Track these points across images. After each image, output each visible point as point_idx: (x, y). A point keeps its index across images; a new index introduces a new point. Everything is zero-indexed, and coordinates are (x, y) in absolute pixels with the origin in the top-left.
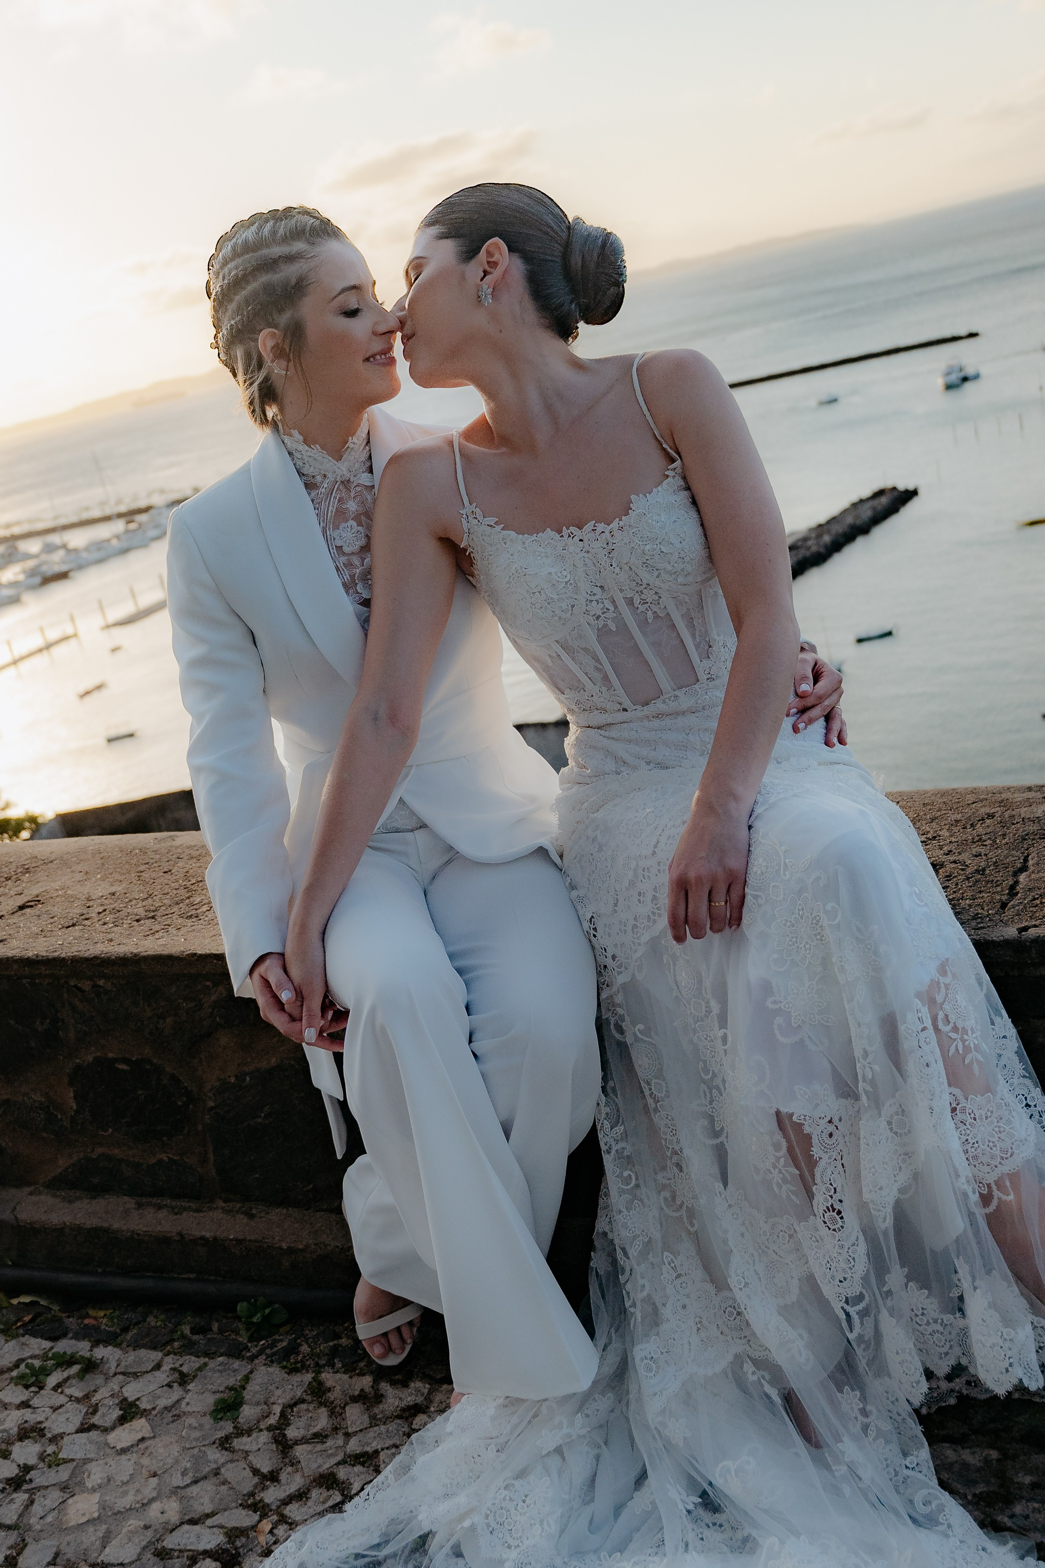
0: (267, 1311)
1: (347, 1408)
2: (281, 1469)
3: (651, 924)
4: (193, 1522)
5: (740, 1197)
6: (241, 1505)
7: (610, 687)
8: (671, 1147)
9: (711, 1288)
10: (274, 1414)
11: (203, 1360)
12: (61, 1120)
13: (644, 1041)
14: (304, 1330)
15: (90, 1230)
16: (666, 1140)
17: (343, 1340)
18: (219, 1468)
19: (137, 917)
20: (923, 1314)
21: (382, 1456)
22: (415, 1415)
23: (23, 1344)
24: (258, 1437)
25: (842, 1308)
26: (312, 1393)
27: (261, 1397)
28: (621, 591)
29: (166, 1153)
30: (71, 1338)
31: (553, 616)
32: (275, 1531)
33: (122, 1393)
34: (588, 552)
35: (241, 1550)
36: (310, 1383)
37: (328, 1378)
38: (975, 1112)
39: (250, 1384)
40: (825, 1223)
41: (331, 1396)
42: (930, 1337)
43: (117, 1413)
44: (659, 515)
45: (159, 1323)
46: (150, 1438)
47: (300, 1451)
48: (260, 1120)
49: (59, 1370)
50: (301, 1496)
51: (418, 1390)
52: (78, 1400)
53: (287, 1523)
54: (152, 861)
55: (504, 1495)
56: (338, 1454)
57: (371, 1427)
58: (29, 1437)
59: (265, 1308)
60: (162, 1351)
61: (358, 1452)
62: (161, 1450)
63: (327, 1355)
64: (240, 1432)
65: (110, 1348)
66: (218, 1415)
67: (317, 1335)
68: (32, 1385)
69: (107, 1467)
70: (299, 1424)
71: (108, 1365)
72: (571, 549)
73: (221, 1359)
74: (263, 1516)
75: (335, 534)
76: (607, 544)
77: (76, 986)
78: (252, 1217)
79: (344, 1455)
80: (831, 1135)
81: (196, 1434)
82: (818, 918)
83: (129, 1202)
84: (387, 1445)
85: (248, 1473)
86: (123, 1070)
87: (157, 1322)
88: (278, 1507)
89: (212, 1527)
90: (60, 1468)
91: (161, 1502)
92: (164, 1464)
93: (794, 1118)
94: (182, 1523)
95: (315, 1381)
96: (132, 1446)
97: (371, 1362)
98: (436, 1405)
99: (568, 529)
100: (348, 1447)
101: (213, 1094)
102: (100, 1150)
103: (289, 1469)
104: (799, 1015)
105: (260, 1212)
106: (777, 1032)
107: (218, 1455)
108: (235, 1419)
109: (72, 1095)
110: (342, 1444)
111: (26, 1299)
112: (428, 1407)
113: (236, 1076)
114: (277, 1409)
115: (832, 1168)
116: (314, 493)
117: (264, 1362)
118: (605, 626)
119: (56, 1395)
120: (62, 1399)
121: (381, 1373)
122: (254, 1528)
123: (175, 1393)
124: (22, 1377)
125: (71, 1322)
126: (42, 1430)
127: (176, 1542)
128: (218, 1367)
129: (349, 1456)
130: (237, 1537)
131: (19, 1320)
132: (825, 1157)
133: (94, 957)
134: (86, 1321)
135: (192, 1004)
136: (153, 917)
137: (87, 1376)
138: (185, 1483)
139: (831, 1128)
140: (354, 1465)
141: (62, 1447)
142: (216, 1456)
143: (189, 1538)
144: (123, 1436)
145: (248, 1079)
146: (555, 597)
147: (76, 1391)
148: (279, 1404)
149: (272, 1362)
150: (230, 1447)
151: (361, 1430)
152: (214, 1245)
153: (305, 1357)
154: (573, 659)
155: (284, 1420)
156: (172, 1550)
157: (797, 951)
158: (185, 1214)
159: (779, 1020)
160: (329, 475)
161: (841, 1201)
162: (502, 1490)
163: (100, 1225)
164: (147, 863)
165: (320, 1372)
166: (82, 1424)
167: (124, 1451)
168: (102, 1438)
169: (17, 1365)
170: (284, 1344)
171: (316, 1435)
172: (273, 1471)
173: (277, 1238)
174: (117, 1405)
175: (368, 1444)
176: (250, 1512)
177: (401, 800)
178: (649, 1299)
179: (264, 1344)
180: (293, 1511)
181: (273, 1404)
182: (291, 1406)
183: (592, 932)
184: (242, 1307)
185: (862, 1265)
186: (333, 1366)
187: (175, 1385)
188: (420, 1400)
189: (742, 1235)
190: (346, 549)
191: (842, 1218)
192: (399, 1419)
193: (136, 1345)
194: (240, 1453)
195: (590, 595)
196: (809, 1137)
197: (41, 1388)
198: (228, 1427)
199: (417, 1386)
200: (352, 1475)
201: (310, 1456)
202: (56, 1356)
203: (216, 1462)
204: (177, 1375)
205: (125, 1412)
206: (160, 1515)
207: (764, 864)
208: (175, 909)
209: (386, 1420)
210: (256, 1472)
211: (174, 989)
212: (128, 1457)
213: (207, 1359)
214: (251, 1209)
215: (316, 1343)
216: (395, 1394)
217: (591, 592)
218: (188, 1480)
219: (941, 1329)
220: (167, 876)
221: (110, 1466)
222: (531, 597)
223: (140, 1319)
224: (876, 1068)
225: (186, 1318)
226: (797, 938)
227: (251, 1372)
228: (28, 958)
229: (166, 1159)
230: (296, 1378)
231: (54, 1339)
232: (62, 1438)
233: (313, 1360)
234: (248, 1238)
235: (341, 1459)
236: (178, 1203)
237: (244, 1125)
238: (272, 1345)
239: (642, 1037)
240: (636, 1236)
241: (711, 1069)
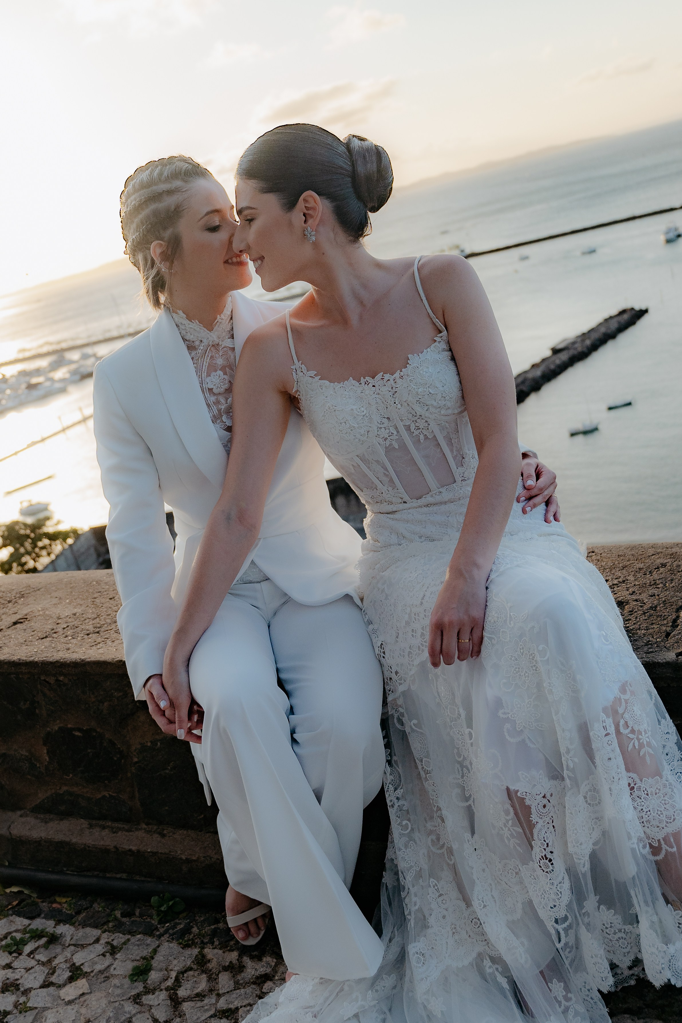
0: (171, 903)
1: (220, 975)
2: (173, 1019)
3: (420, 652)
5: (482, 843)
7: (394, 487)
8: (436, 805)
9: (463, 905)
10: (171, 978)
11: (128, 937)
12: (39, 767)
13: (417, 732)
14: (195, 916)
15: (57, 843)
16: (433, 800)
17: (221, 924)
18: (131, 1018)
19: (88, 632)
20: (611, 927)
21: (241, 1012)
22: (265, 982)
23: (11, 921)
24: (159, 995)
25: (553, 926)
26: (198, 963)
27: (164, 965)
28: (402, 420)
29: (107, 791)
30: (43, 918)
31: (354, 439)
33: (72, 959)
34: (379, 394)
36: (197, 956)
37: (209, 952)
38: (647, 789)
39: (157, 955)
40: (540, 867)
41: (210, 966)
42: (616, 942)
43: (68, 974)
44: (428, 368)
45: (100, 909)
46: (87, 993)
47: (186, 1006)
48: (167, 771)
49: (33, 941)
51: (268, 963)
52: (43, 964)
54: (103, 590)
56: (211, 1010)
57: (235, 990)
58: (9, 991)
59: (169, 901)
60: (101, 929)
61: (224, 1008)
62: (94, 1003)
63: (209, 935)
64: (148, 991)
65: (67, 926)
66: (134, 978)
67: (204, 920)
68: (14, 952)
69: (58, 1014)
70: (187, 986)
71: (65, 938)
72: (367, 392)
73: (139, 936)
75: (208, 380)
76: (392, 388)
77: (45, 680)
78: (163, 836)
79: (216, 1010)
80: (544, 806)
81: (118, 991)
82: (533, 655)
83: (84, 823)
84: (244, 1004)
86: (77, 735)
87: (99, 908)
90: (28, 1013)
92: (96, 1013)
93: (519, 794)
95: (200, 954)
96: (76, 999)
97: (237, 942)
98: (279, 975)
99: (364, 378)
100: (218, 1004)
101: (137, 753)
102: (65, 788)
103: (178, 1020)
104: (522, 723)
105: (169, 833)
106: (506, 734)
107: (131, 1008)
108: (145, 981)
109: (45, 751)
110: (214, 1002)
111: (15, 889)
112: (274, 976)
113: (151, 742)
114: (173, 974)
115: (546, 829)
116: (193, 353)
117: (167, 939)
118: (390, 445)
119: (29, 959)
120: (33, 963)
121: (244, 951)
123: (107, 961)
124: (8, 946)
125: (44, 906)
126: (18, 985)
128: (137, 942)
129: (219, 1011)
131: (9, 904)
132: (541, 821)
133: (56, 661)
134: (54, 905)
135: (121, 694)
136: (98, 632)
137: (51, 946)
139: (545, 801)
140: (221, 1018)
141: (30, 998)
142: (130, 1008)
144: (70, 992)
145: (159, 744)
146: (356, 426)
147: (42, 957)
148: (175, 971)
149: (173, 939)
150: (140, 1002)
151: (228, 992)
152: (138, 855)
153: (194, 936)
154: (369, 468)
155: (178, 982)
157: (520, 678)
158: (120, 833)
159: (507, 726)
160: (204, 341)
161: (552, 852)
163: (64, 839)
164: (100, 592)
165: (203, 948)
166: (44, 981)
167: (70, 1002)
168: (57, 993)
169: (5, 937)
170: (182, 926)
171: (198, 995)
172: (167, 1021)
173: (179, 852)
174: (69, 968)
175: (232, 1002)
177: (253, 562)
178: (420, 910)
179: (168, 926)
181: (171, 970)
182: (183, 973)
183: (382, 654)
184: (154, 899)
185: (566, 896)
186: (213, 943)
187: (108, 954)
188: (269, 970)
189: (484, 870)
190: (215, 391)
191: (552, 864)
192: (254, 984)
193: (84, 925)
194: (146, 1006)
195: (380, 424)
196: (529, 807)
197: (20, 954)
198: (139, 987)
199: (267, 960)
201: (193, 1011)
202: (32, 931)
203: (129, 1013)
204: (110, 947)
205: (73, 973)
207: (496, 615)
209: (247, 984)
210: (155, 1021)
211: (108, 683)
212: (72, 1007)
213: (130, 936)
214: (164, 830)
215: (202, 926)
216: (253, 966)
217: (381, 422)
219: (624, 936)
220: (112, 601)
221: (60, 1013)
222: (339, 426)
223: (88, 905)
224: (576, 760)
225: (118, 906)
226: (519, 669)
227: (158, 946)
228: (14, 662)
229: (107, 795)
230: (188, 952)
231: (32, 918)
232: (30, 992)
233: (200, 939)
234: (160, 852)
235: (212, 1013)
236: (116, 825)
237: (158, 774)
238: (174, 927)
239: (416, 729)
240: (411, 867)
241: (462, 754)
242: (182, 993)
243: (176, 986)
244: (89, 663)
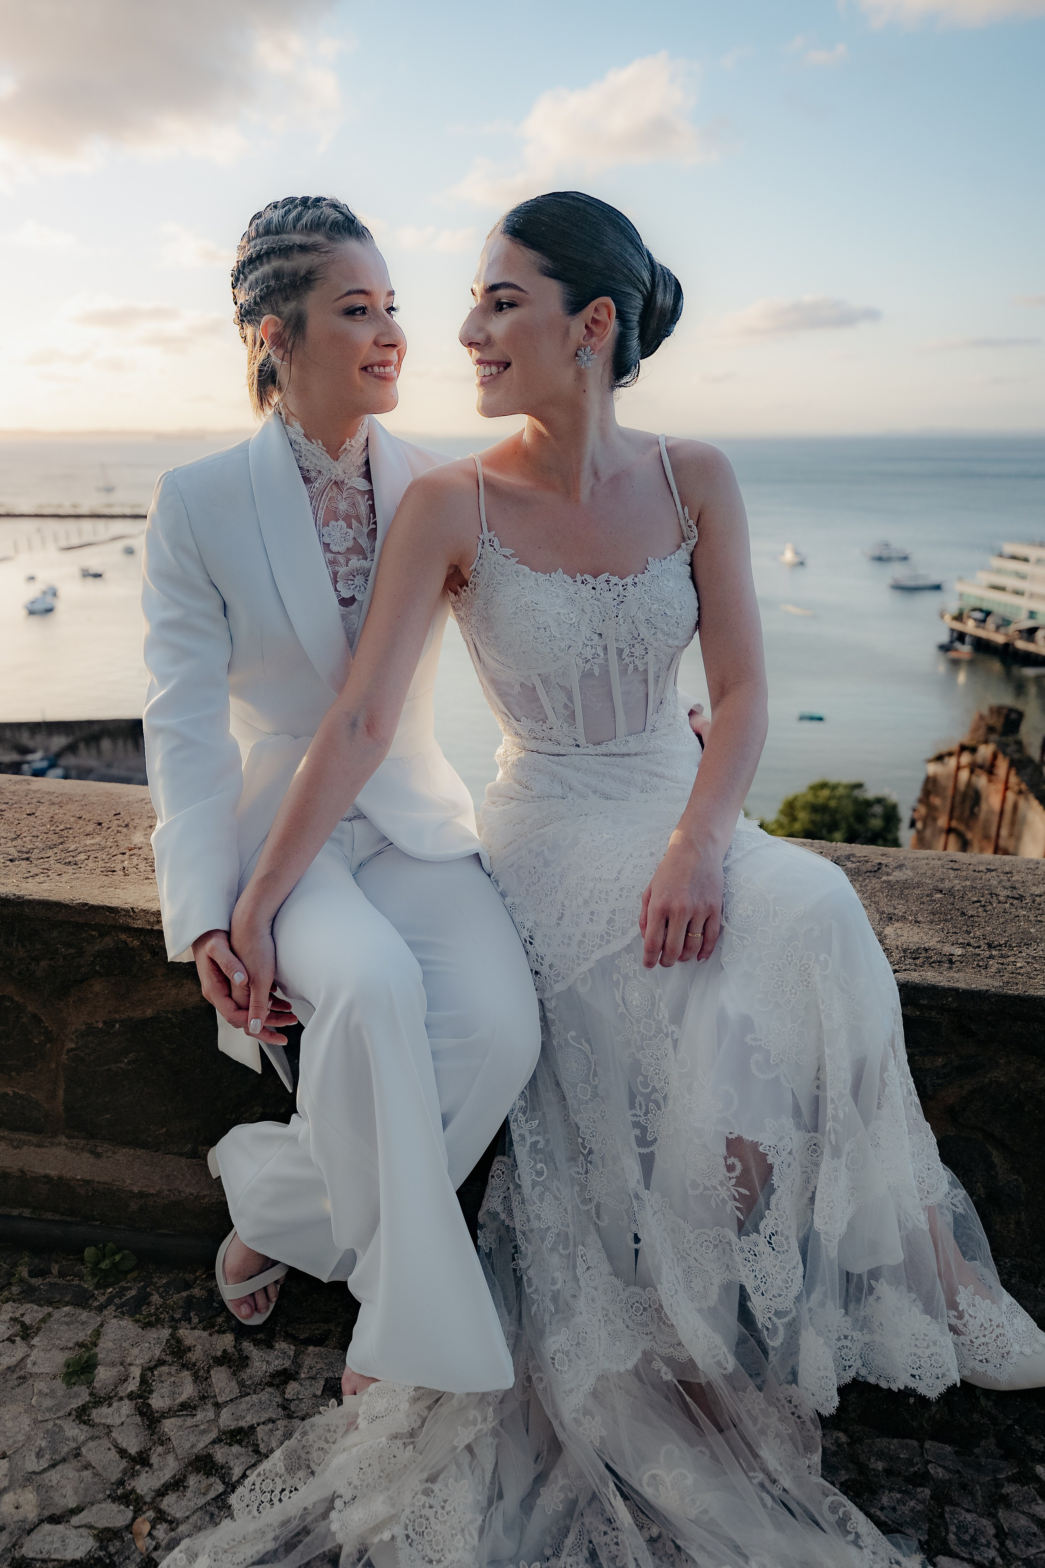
0: (117, 1258)
1: (212, 1372)
2: (150, 1449)
4: (54, 1519)
5: (664, 1205)
6: (109, 1496)
7: (572, 724)
8: (588, 1147)
9: (618, 1282)
10: (134, 1378)
11: (48, 1309)
13: (576, 1047)
14: (152, 1277)
16: (584, 1139)
17: (196, 1290)
18: (79, 1448)
19: (10, 857)
21: (259, 1432)
22: (286, 1383)
24: (119, 1408)
26: (172, 1352)
27: (115, 1356)
28: (617, 641)
29: (11, 1087)
31: (549, 653)
32: (155, 1533)
34: (598, 600)
35: (115, 1558)
36: (168, 1340)
37: (187, 1335)
39: (102, 1340)
40: (768, 1245)
41: (192, 1357)
44: (668, 580)
47: (169, 1425)
48: (123, 1065)
50: (177, 1484)
51: (284, 1353)
53: (166, 1521)
55: (422, 1502)
56: (211, 1431)
57: (242, 1397)
59: (114, 1254)
61: (232, 1428)
62: (9, 1424)
63: (181, 1307)
64: (98, 1401)
66: (71, 1379)
67: (168, 1284)
70: (162, 1390)
72: (583, 594)
73: (66, 1309)
74: (137, 1512)
75: (325, 530)
76: (619, 596)
78: (98, 1156)
79: (219, 1431)
81: (48, 1403)
82: (807, 966)
84: (262, 1420)
85: (113, 1454)
88: (154, 1499)
89: (79, 1527)
91: (15, 1494)
92: (15, 1442)
93: (760, 1148)
94: (41, 1521)
95: (173, 1338)
98: (306, 1371)
99: (582, 575)
100: (221, 1420)
101: (77, 1037)
103: (160, 1449)
104: (779, 1054)
105: (106, 1151)
106: (753, 1067)
107: (77, 1431)
108: (90, 1383)
110: (213, 1417)
112: (297, 1373)
113: (105, 1023)
114: (136, 1372)
115: (786, 1196)
116: (310, 487)
117: (114, 1313)
118: (592, 670)
121: (242, 1331)
122: (129, 1527)
123: (19, 1350)
127: (37, 1548)
128: (64, 1319)
129: (224, 1433)
130: (110, 1540)
132: (783, 1186)
135: (72, 951)
136: (28, 859)
138: (41, 1468)
140: (231, 1445)
142: (74, 1431)
143: (52, 1542)
145: (117, 1026)
146: (557, 635)
148: (137, 1366)
149: (123, 1313)
150: (89, 1420)
151: (231, 1400)
152: (59, 1185)
153: (157, 1309)
155: (146, 1385)
156: (32, 1559)
157: (782, 994)
158: (26, 1147)
159: (757, 1056)
160: (324, 472)
162: (419, 1496)
165: (175, 1328)
170: (133, 1292)
171: (184, 1406)
172: (141, 1451)
173: (128, 1181)
175: (241, 1418)
176: (122, 1507)
179: (111, 1292)
180: (171, 1504)
181: (130, 1365)
182: (152, 1369)
183: (528, 939)
184: (89, 1252)
186: (189, 1320)
187: (18, 1339)
188: (287, 1364)
189: (665, 1241)
190: (334, 548)
192: (270, 1386)
194: (101, 1428)
195: (588, 640)
196: (771, 1167)
198: (82, 1396)
199: (282, 1348)
200: (231, 1457)
201: (181, 1433)
203: (75, 1439)
204: (19, 1327)
206: (14, 1511)
207: (749, 908)
208: (50, 853)
209: (256, 1388)
210: (123, 1453)
211: (55, 934)
213: (51, 1309)
214: (96, 1146)
215: (167, 1293)
216: (261, 1356)
217: (590, 637)
218: (44, 1464)
222: (536, 632)
225: (23, 1258)
226: (782, 982)
227: (102, 1325)
229: (11, 1093)
230: (152, 1334)
233: (168, 1313)
234: (97, 1180)
235: (215, 1436)
236: (17, 1136)
237: (104, 1068)
238: (121, 1294)
239: (573, 1043)
240: (549, 1228)
241: (652, 1084)
242: (157, 1402)
243: (145, 1391)
244: (30, 902)
